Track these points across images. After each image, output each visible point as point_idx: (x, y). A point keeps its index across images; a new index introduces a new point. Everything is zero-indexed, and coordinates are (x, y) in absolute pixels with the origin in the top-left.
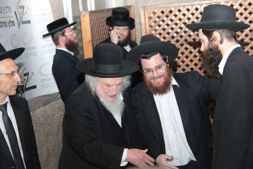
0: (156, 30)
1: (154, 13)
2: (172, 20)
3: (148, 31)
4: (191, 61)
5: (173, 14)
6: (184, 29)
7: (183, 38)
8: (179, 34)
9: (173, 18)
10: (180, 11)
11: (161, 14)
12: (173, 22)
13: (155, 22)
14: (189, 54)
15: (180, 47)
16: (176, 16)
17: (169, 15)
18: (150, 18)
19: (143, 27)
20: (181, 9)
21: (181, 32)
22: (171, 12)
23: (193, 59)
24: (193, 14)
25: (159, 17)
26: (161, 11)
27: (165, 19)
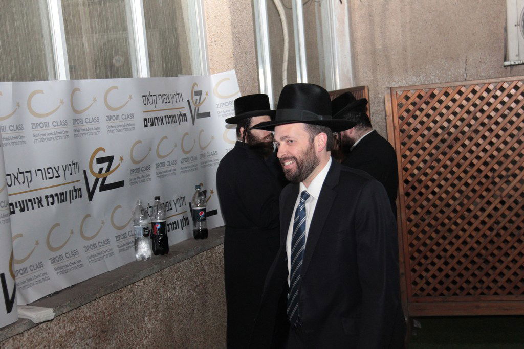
0: (409, 124)
1: (407, 98)
2: (434, 109)
3: (397, 125)
4: (465, 172)
5: (436, 99)
6: (453, 123)
7: (453, 137)
8: (446, 129)
9: (437, 105)
10: (447, 94)
11: (417, 100)
12: (436, 111)
13: (408, 111)
14: (462, 161)
15: (447, 149)
16: (440, 102)
17: (429, 100)
18: (400, 106)
19: (390, 119)
20: (450, 91)
21: (448, 127)
22: (433, 96)
23: (468, 169)
24: (468, 99)
25: (414, 104)
26: (417, 94)
27: (424, 106)
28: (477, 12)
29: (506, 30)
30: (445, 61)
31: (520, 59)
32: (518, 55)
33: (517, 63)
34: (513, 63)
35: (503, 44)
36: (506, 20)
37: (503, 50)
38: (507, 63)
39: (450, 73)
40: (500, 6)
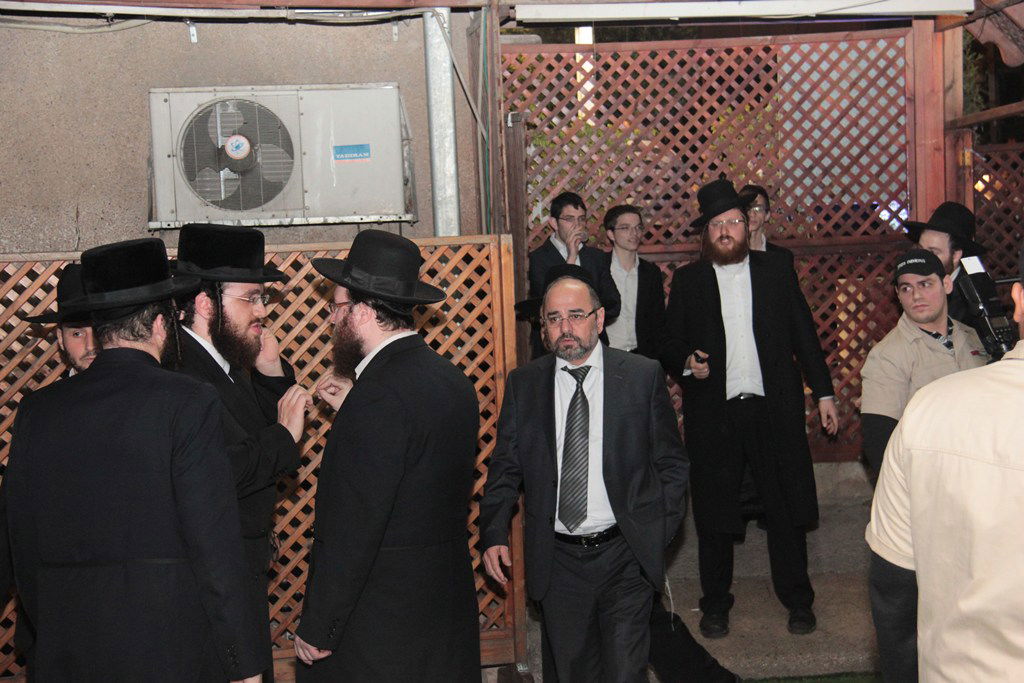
5: (11, 283)
7: (44, 358)
10: (32, 275)
12: (10, 308)
15: (31, 383)
16: (19, 289)
20: (39, 269)
28: (95, 124)
29: (150, 162)
30: (31, 211)
31: (179, 219)
32: (175, 211)
33: (172, 226)
34: (165, 226)
35: (145, 189)
36: (151, 144)
37: (146, 199)
38: (153, 225)
39: (41, 235)
40: (138, 117)
